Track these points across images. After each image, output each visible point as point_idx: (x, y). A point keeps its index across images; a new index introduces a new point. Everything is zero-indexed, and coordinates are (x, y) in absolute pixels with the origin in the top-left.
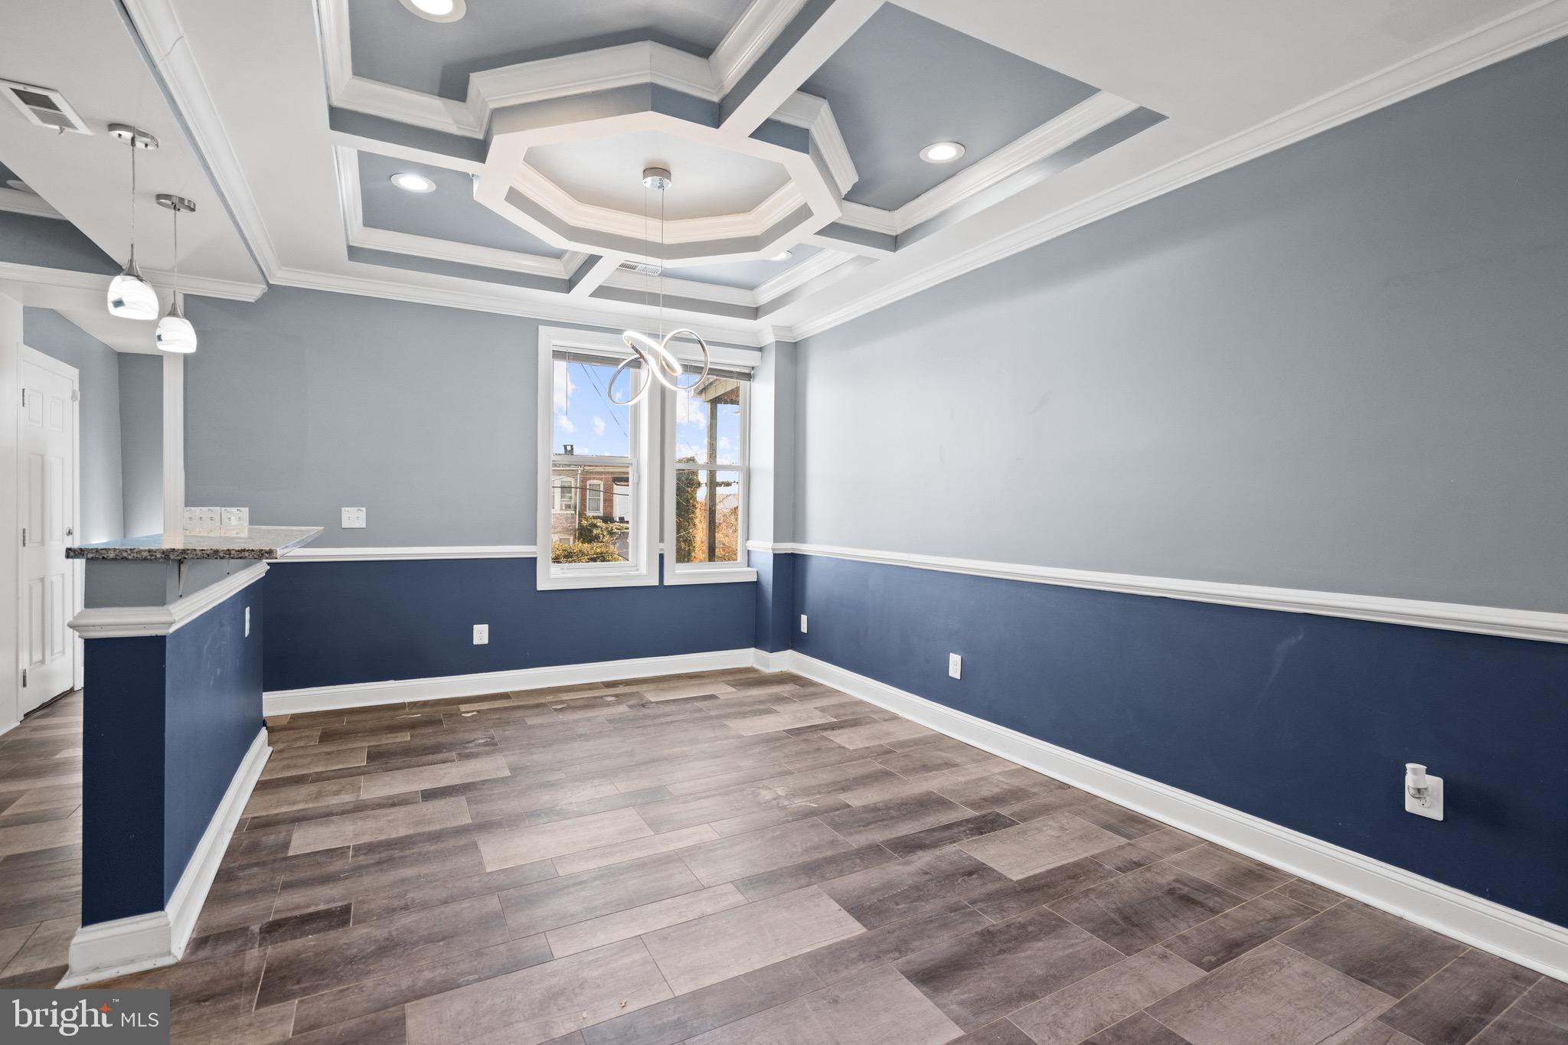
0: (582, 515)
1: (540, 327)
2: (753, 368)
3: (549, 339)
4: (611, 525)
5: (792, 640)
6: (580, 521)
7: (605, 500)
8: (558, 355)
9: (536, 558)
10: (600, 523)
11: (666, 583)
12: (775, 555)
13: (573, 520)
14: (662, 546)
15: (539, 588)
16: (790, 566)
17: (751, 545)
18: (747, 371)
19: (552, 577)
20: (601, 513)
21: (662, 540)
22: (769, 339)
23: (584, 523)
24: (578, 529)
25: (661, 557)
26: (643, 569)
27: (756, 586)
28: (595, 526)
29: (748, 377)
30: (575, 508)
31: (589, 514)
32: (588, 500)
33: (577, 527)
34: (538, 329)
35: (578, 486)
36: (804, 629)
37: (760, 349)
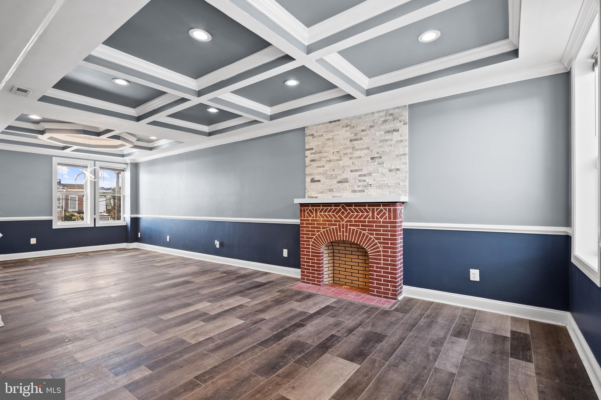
0: (66, 211)
1: (53, 157)
2: (125, 168)
3: (55, 160)
4: (82, 215)
5: (137, 240)
6: (65, 213)
7: (79, 204)
8: (59, 164)
9: (52, 220)
10: (76, 214)
11: (96, 226)
12: (131, 218)
13: (61, 213)
14: (95, 216)
15: (53, 228)
16: (135, 221)
17: (125, 216)
18: (123, 169)
19: (58, 224)
20: (77, 210)
21: (95, 214)
22: (129, 162)
23: (67, 214)
24: (64, 217)
25: (95, 219)
26: (89, 222)
27: (126, 226)
28: (74, 215)
29: (123, 171)
30: (62, 207)
31: (70, 210)
32: (69, 204)
33: (63, 216)
34: (52, 158)
35: (64, 198)
36: (139, 236)
37: (127, 164)
